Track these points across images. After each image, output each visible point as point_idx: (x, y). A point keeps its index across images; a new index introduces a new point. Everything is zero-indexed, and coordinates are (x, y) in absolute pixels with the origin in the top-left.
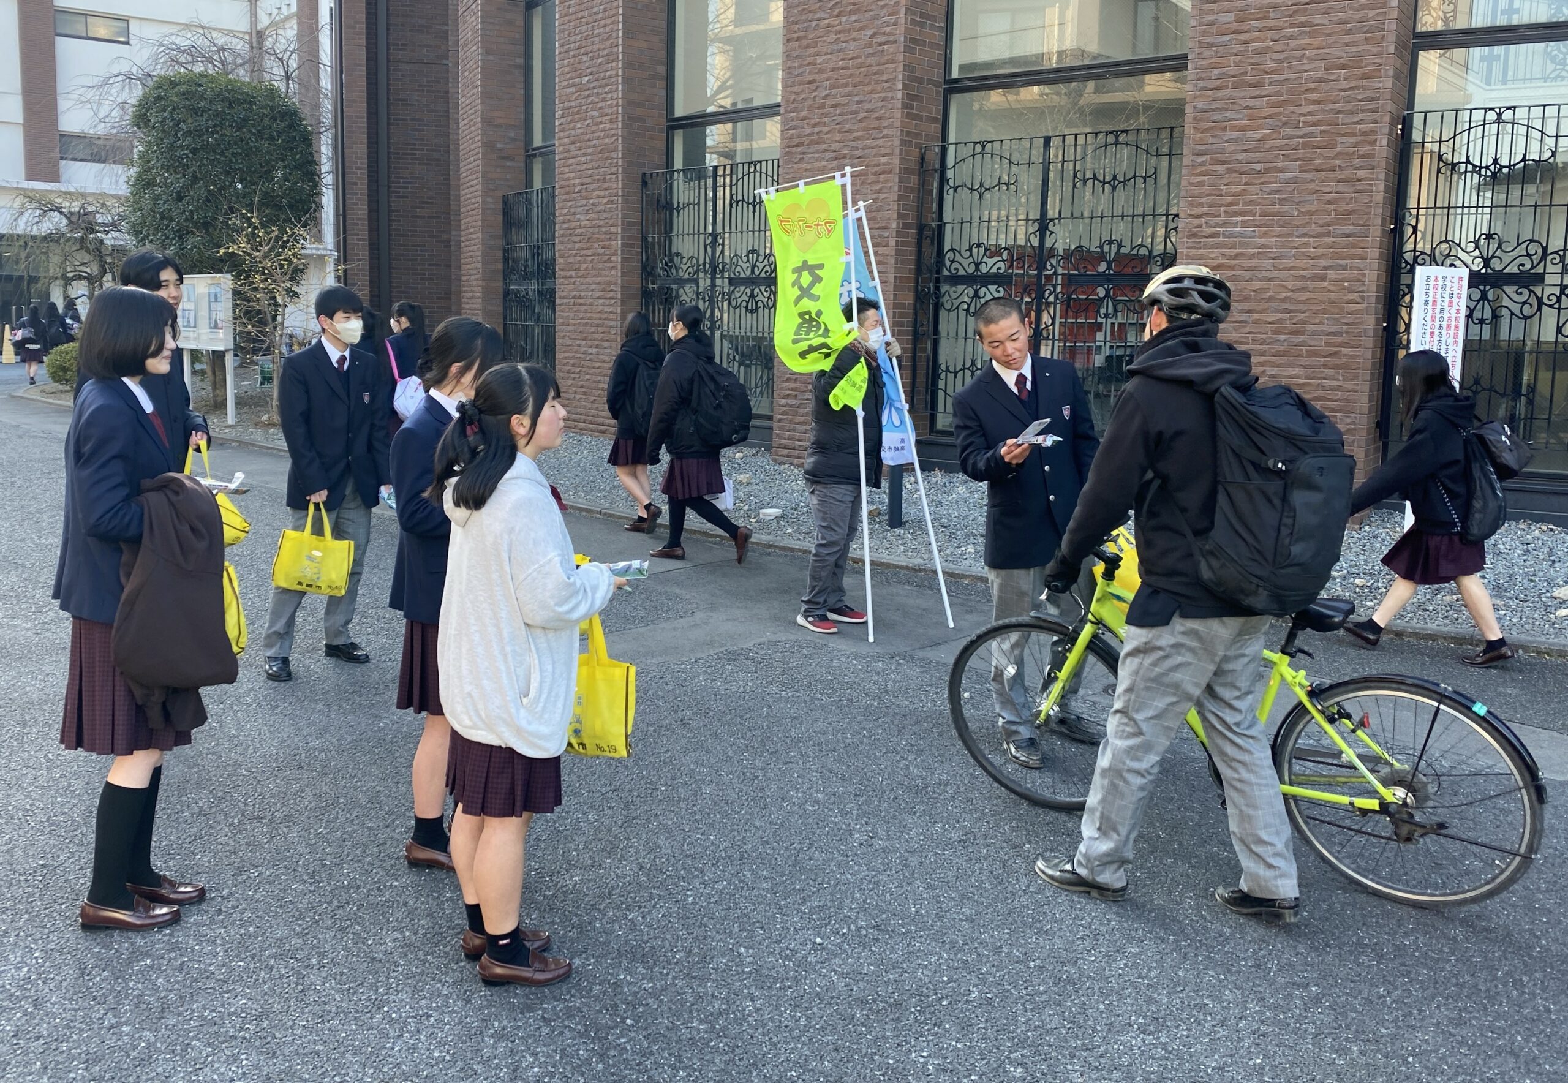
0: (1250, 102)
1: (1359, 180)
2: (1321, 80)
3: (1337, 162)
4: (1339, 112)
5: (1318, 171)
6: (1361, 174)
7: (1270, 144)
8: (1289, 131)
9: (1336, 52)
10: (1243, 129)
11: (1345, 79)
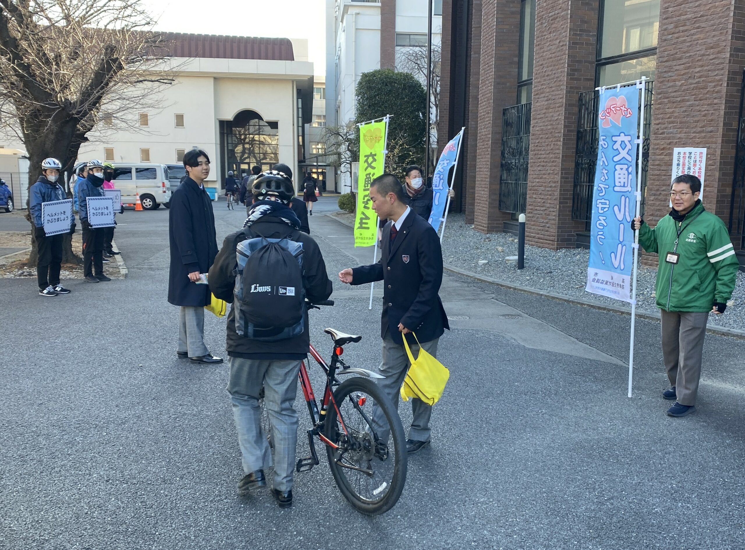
0: (677, 67)
1: (715, 104)
2: (703, 55)
3: (708, 96)
4: (709, 71)
5: (701, 100)
6: (716, 101)
7: (684, 88)
8: (690, 81)
9: (709, 41)
10: (674, 81)
11: (712, 54)
